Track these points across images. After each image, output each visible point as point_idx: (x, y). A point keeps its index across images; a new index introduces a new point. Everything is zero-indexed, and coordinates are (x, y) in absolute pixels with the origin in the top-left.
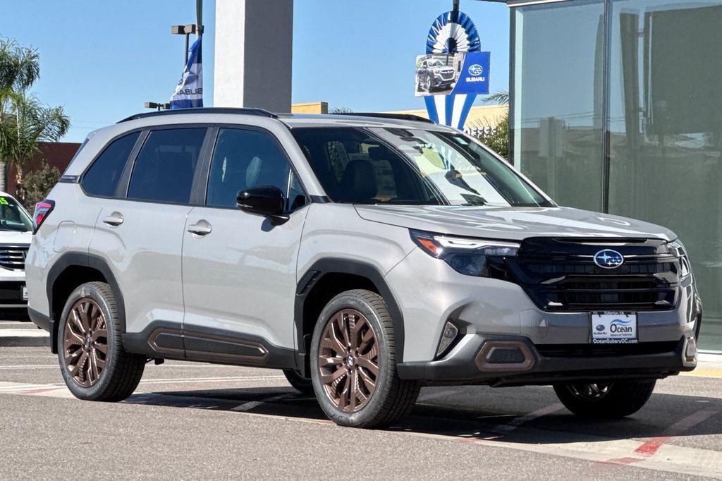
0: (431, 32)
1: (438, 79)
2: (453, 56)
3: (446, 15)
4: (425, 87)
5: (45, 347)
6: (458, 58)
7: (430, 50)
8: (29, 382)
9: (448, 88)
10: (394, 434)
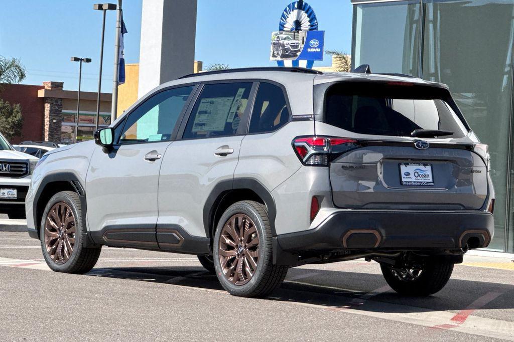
0: (283, 16)
1: (288, 49)
2: (298, 33)
3: (294, 4)
4: (278, 54)
5: (17, 232)
6: (302, 34)
7: (282, 27)
8: (17, 258)
9: (295, 55)
10: (284, 303)
